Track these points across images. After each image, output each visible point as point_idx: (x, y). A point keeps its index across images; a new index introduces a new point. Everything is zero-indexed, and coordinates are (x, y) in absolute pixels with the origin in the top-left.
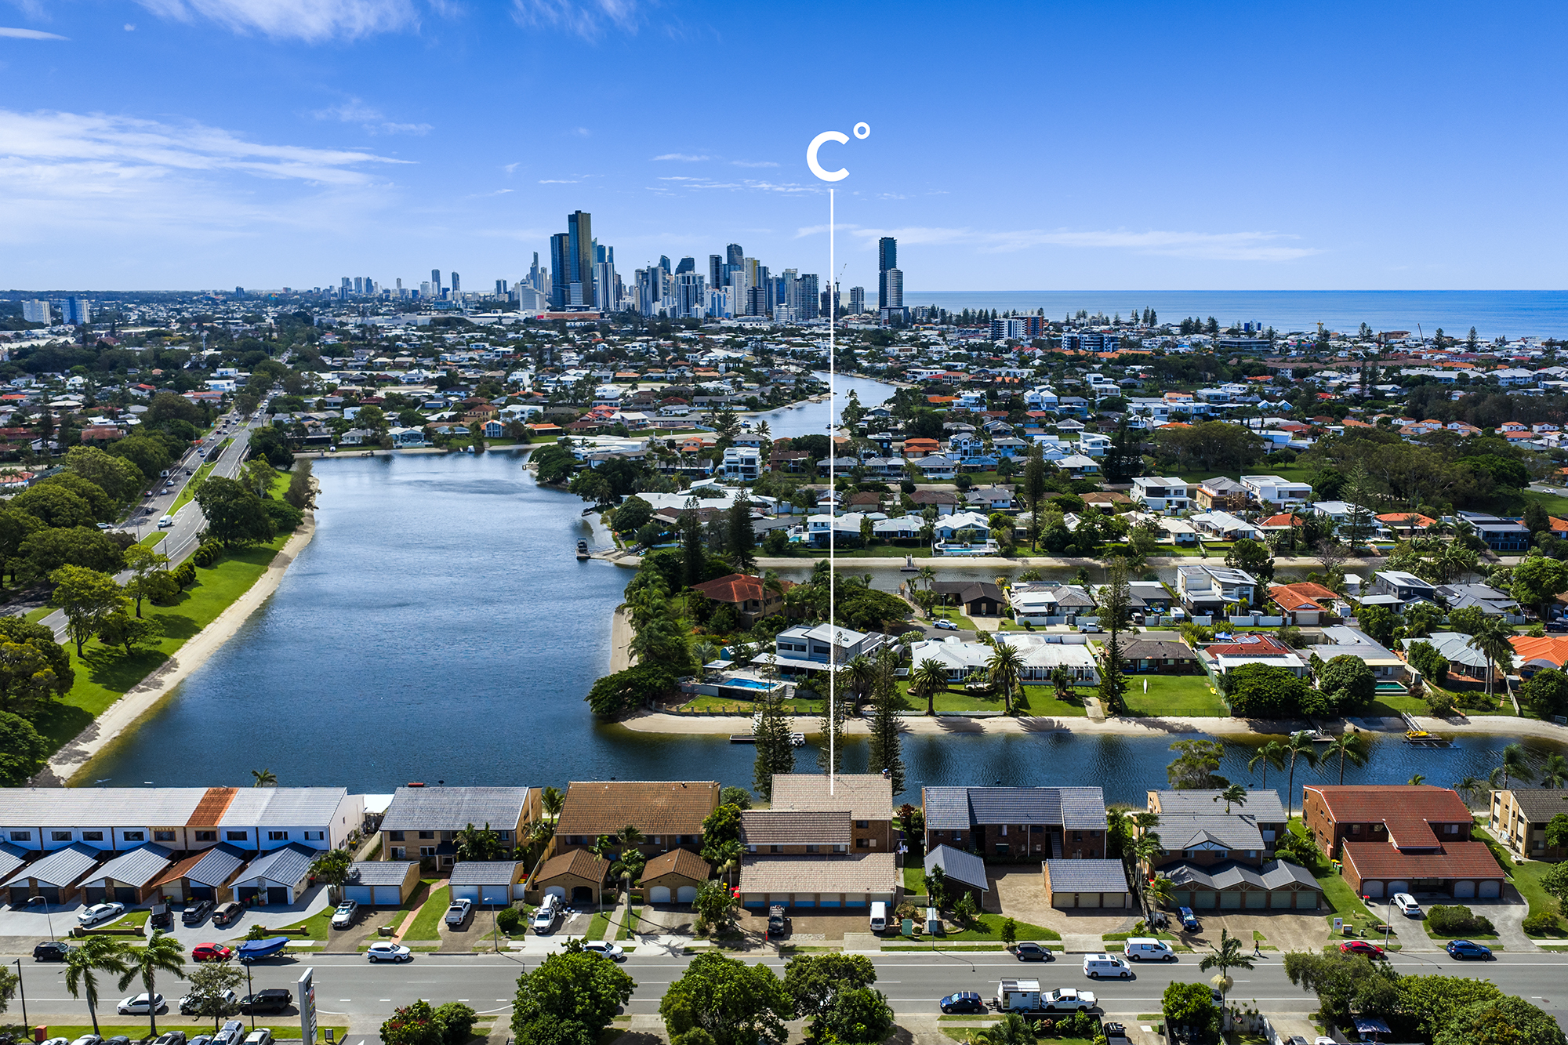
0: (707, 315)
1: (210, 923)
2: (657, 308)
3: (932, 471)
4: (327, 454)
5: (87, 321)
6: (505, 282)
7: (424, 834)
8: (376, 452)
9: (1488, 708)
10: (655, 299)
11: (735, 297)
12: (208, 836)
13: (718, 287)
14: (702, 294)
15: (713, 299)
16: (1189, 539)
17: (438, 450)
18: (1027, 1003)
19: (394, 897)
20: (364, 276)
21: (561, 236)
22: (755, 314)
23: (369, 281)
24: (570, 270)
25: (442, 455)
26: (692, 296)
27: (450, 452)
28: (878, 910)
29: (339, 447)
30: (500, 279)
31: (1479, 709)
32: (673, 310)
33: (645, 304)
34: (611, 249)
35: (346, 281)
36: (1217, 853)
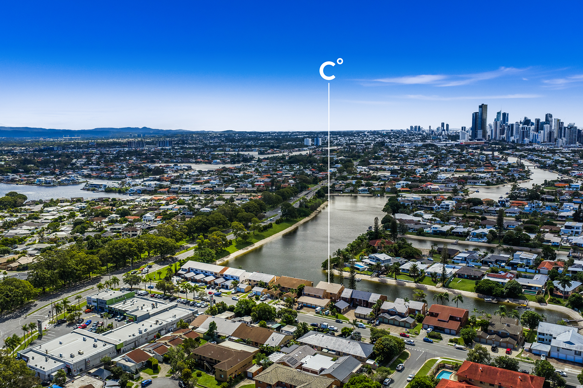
0: (530, 142)
1: (211, 288)
2: (512, 138)
3: (510, 213)
4: (340, 194)
5: (320, 145)
6: (465, 127)
7: (254, 281)
8: (353, 195)
9: (558, 303)
10: (512, 135)
11: (542, 136)
12: (222, 275)
13: (537, 131)
14: (529, 134)
15: (533, 136)
16: (557, 244)
17: (370, 195)
18: (324, 327)
19: (243, 291)
20: (418, 125)
21: (476, 113)
22: (550, 141)
23: (419, 127)
24: (479, 125)
25: (371, 196)
26: (525, 135)
27: (374, 196)
28: (318, 309)
29: (343, 192)
30: (463, 126)
31: (554, 303)
32: (517, 140)
33: (508, 138)
34: (508, 114)
35: (412, 127)
36: (395, 312)
